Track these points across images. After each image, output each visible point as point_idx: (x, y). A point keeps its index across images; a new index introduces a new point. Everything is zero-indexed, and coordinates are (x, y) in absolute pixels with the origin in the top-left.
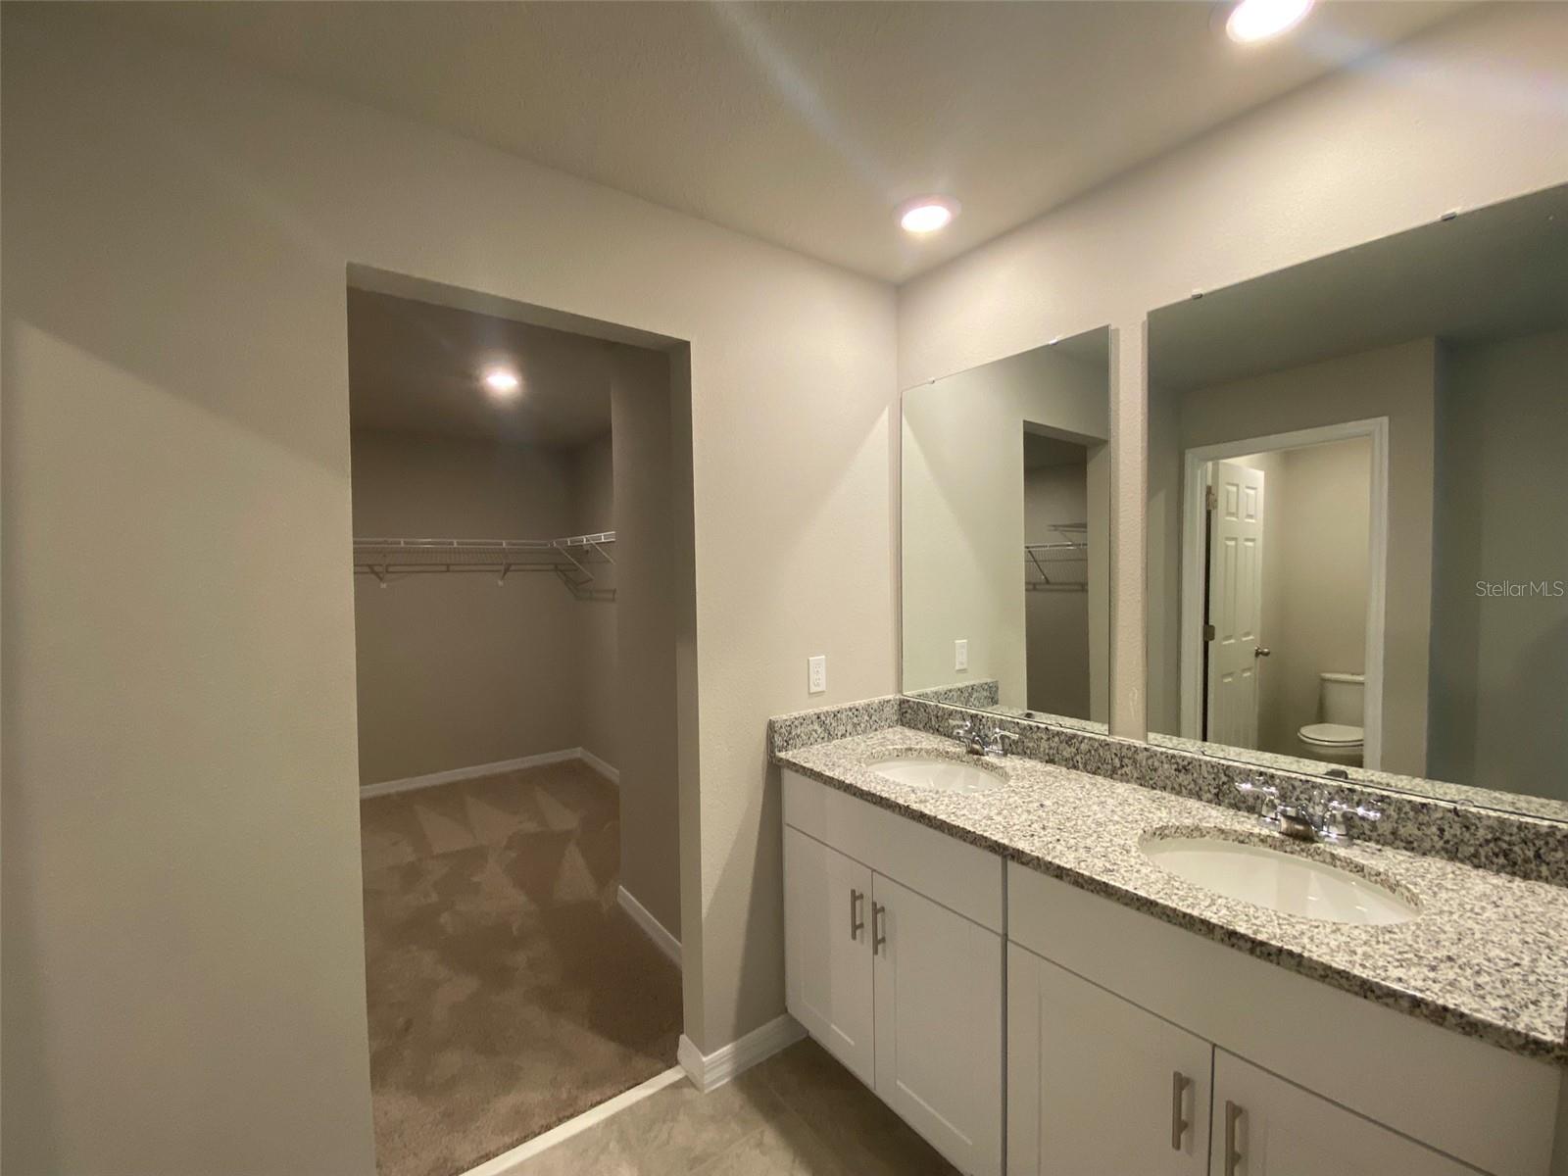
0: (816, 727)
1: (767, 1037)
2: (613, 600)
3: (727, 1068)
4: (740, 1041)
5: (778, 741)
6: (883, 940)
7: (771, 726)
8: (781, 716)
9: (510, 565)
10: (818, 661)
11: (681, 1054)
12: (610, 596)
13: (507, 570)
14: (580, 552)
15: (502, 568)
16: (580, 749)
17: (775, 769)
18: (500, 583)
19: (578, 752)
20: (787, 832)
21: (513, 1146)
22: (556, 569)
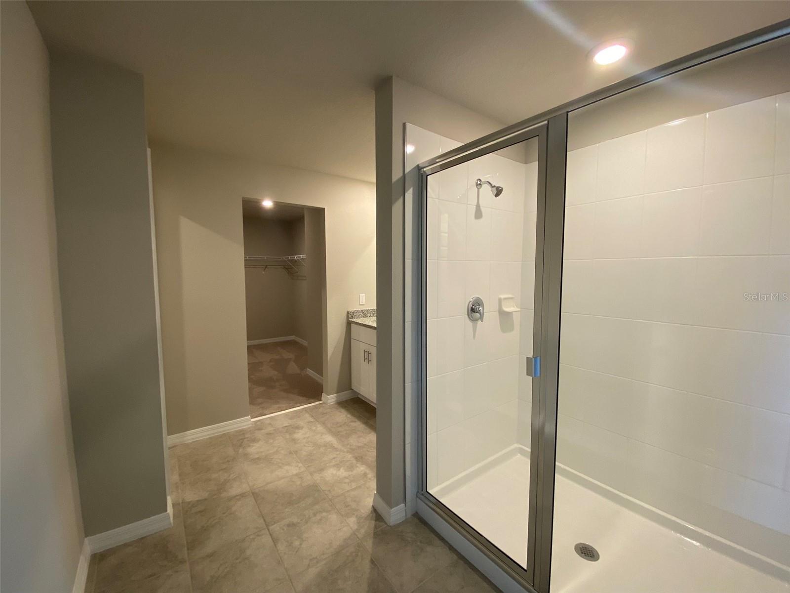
0: (361, 313)
1: (346, 395)
2: (306, 280)
3: (333, 400)
4: (339, 394)
5: (350, 316)
6: (371, 361)
7: (348, 313)
8: (351, 310)
9: (267, 266)
10: (363, 296)
11: (322, 398)
12: (305, 278)
13: (266, 268)
14: (294, 262)
15: (264, 267)
16: (294, 336)
17: (349, 324)
18: (263, 272)
19: (293, 338)
20: (352, 340)
21: (279, 412)
22: (284, 268)
